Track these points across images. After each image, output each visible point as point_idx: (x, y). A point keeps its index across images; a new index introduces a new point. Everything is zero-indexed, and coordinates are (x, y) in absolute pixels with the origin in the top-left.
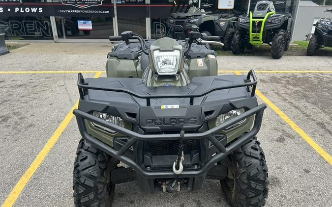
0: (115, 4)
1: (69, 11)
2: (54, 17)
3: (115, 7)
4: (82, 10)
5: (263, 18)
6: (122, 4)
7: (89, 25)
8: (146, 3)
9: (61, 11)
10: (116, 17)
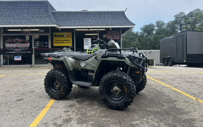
0: (34, 48)
1: (11, 52)
2: (2, 55)
3: (34, 50)
4: (17, 51)
5: (92, 51)
6: (37, 48)
7: (20, 58)
8: (49, 47)
9: (6, 52)
10: (34, 54)
